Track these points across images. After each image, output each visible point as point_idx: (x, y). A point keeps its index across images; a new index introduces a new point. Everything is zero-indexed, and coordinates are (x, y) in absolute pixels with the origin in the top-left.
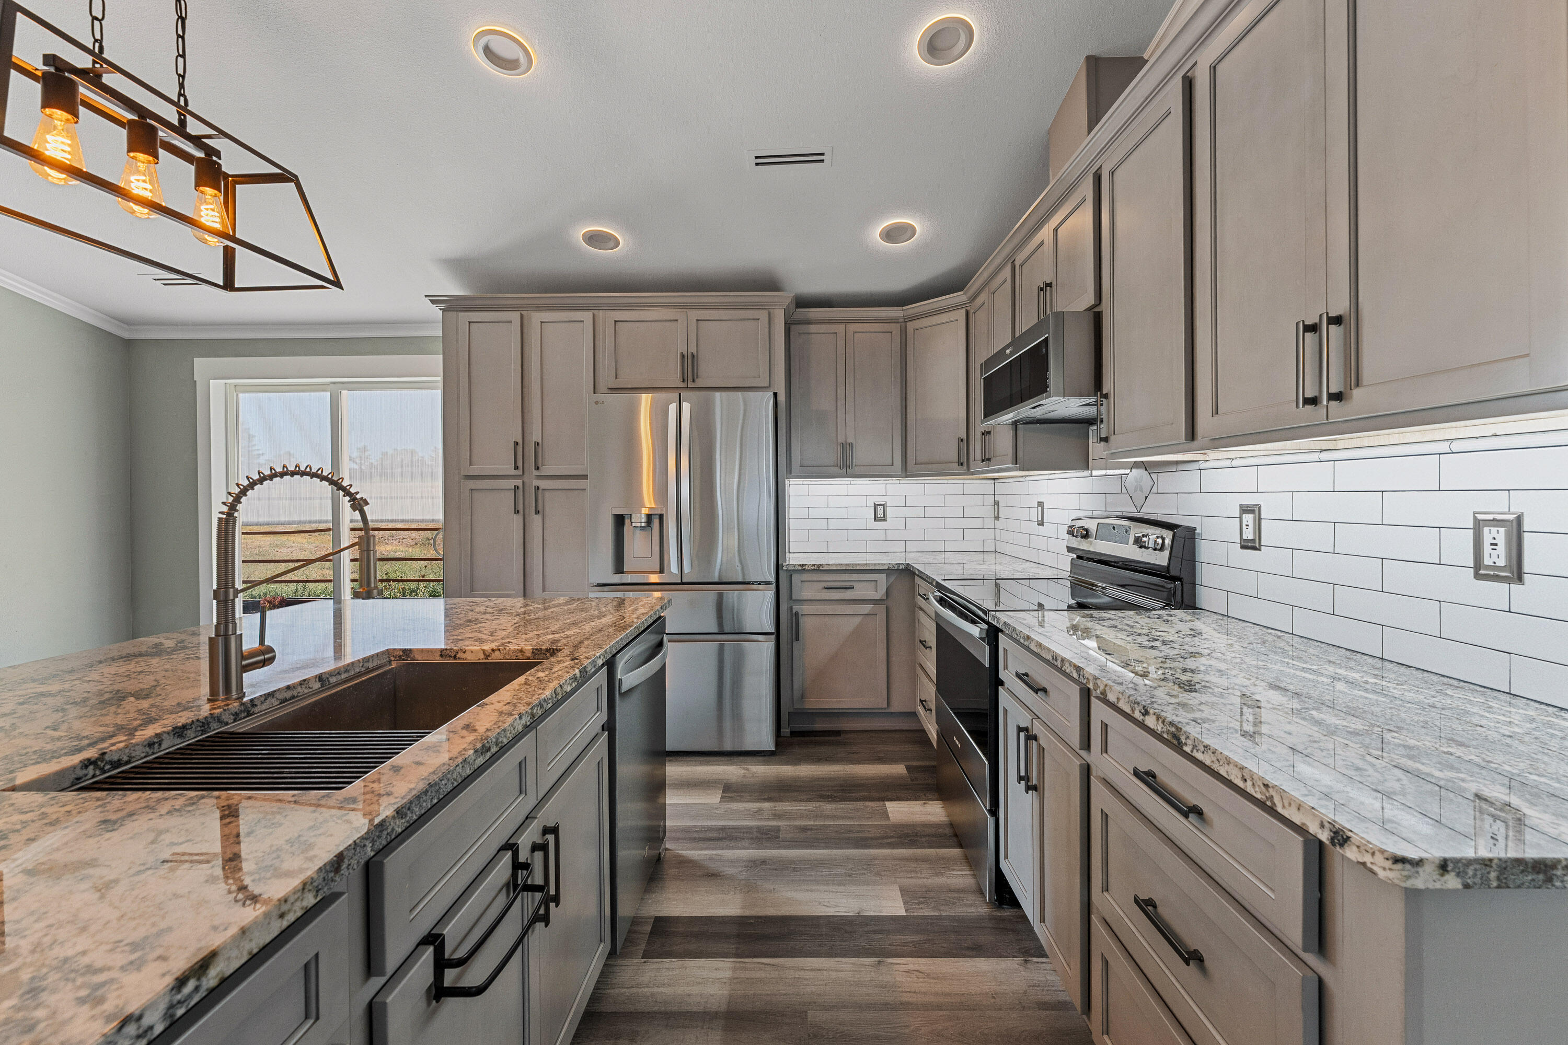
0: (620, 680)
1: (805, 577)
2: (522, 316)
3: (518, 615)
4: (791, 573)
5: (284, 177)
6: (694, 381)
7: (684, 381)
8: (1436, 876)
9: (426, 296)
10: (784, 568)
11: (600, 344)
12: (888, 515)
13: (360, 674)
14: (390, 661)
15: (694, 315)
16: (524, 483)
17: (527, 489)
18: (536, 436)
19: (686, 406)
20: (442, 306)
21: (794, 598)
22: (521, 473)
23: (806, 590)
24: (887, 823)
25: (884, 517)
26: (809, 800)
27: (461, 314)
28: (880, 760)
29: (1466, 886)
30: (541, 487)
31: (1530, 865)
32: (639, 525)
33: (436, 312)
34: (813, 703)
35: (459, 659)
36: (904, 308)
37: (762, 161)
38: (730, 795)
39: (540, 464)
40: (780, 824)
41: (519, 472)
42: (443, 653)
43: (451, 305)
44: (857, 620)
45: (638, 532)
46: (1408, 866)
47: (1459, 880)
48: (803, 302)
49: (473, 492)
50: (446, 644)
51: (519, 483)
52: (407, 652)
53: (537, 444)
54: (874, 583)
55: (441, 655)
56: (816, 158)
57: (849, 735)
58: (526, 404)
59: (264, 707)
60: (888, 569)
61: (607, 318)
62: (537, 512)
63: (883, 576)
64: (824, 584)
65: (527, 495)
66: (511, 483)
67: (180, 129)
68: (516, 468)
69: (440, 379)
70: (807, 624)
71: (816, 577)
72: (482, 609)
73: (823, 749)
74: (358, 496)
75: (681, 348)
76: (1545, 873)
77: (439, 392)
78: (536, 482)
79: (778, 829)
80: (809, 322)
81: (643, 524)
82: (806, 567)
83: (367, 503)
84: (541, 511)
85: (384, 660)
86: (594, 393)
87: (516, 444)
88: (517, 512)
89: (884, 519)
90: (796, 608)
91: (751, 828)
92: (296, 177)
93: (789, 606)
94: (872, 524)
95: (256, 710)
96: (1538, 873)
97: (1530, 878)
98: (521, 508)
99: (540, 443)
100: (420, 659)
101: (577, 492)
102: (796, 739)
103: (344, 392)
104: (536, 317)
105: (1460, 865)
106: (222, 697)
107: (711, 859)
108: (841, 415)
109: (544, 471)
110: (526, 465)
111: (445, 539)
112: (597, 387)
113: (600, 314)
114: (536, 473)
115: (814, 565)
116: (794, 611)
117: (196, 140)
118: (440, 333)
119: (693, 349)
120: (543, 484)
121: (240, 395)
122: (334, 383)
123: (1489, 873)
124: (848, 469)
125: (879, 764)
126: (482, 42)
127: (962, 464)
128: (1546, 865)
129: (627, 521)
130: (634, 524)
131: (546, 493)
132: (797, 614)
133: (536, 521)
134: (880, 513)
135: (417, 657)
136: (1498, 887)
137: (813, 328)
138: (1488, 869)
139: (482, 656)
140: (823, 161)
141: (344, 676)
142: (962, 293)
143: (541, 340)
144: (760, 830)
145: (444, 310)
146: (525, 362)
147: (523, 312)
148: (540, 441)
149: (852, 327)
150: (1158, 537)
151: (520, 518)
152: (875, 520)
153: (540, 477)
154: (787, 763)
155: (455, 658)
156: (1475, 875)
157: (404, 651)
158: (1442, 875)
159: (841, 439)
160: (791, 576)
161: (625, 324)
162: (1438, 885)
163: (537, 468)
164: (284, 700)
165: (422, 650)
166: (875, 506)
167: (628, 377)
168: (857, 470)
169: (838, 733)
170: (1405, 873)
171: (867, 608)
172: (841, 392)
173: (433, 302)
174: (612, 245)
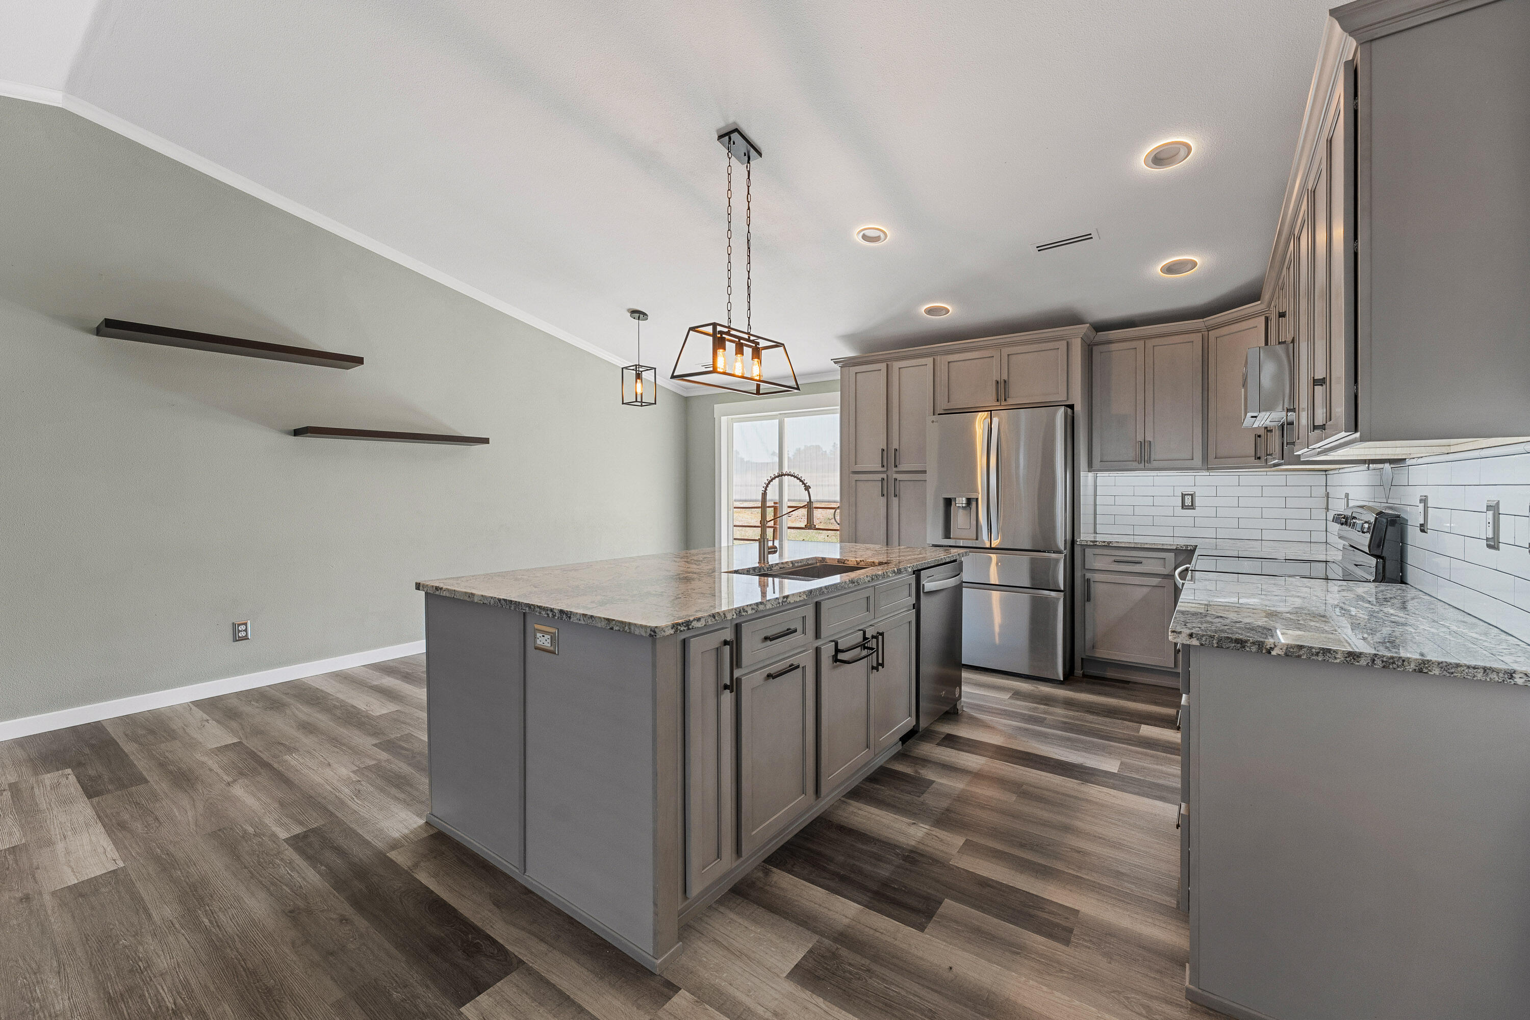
0: (923, 585)
1: (1098, 551)
2: (887, 365)
3: (876, 551)
4: (1084, 547)
5: (778, 345)
6: (1005, 400)
7: (998, 400)
8: (1187, 638)
9: (832, 360)
10: (1078, 543)
11: (938, 379)
12: (1197, 503)
13: (805, 565)
14: (817, 562)
15: (1006, 351)
16: (887, 475)
17: (889, 480)
18: (895, 445)
19: (995, 421)
20: (841, 364)
21: (1086, 568)
22: (886, 470)
23: (1097, 562)
24: (1138, 735)
25: (1192, 505)
26: (1078, 711)
27: (851, 368)
28: (1156, 703)
29: (1202, 645)
30: (898, 479)
31: (1234, 640)
32: (960, 505)
33: (837, 367)
34: (1103, 653)
35: (846, 564)
36: (1204, 319)
37: (1041, 248)
38: (1017, 697)
39: (897, 464)
40: (1047, 717)
41: (884, 469)
42: (839, 560)
43: (846, 363)
44: (1145, 590)
45: (961, 511)
46: (1175, 634)
47: (1198, 641)
48: (1100, 327)
49: (858, 482)
50: (841, 556)
51: (884, 476)
52: (824, 559)
53: (896, 450)
54: (1162, 560)
55: (838, 562)
56: (1088, 237)
57: (1135, 685)
58: (889, 426)
59: (775, 568)
60: (1176, 549)
61: (943, 360)
62: (896, 496)
63: (1172, 555)
64: (1114, 558)
65: (889, 484)
66: (880, 477)
67: (748, 340)
68: (883, 466)
69: (839, 407)
70: (1098, 590)
71: (1106, 552)
72: (858, 547)
73: (1107, 688)
74: (807, 485)
75: (996, 376)
76: (1241, 644)
77: (838, 416)
78: (895, 476)
79: (1045, 719)
80: (1110, 342)
81: (964, 505)
82: (1098, 543)
83: (810, 488)
84: (897, 495)
85: (814, 561)
86: (934, 415)
87: (883, 450)
88: (883, 495)
89: (1192, 507)
90: (1088, 575)
91: (1025, 714)
92: (783, 345)
93: (1083, 574)
94: (1179, 511)
95: (773, 569)
96: (1238, 643)
97: (1233, 645)
98: (885, 493)
99: (898, 450)
100: (829, 563)
101: (919, 482)
102: (1085, 679)
103: (785, 419)
104: (896, 365)
105: (1199, 636)
106: (762, 562)
107: (991, 720)
108: (1140, 417)
109: (902, 467)
110: (889, 465)
111: (841, 513)
112: (935, 409)
113: (938, 358)
114: (895, 469)
115: (1104, 542)
116: (1086, 578)
117: (753, 341)
118: (839, 377)
119: (1005, 377)
120: (899, 477)
121: (734, 424)
122: (780, 414)
123: (1213, 640)
124: (1146, 464)
125: (1154, 705)
126: (861, 234)
127: (1259, 458)
128: (1242, 641)
129: (953, 503)
130: (957, 505)
131: (901, 483)
132: (1088, 580)
133: (895, 501)
134: (1188, 502)
135: (828, 561)
136: (1217, 647)
137: (1113, 347)
138: (1213, 639)
139: (856, 564)
140: (1092, 238)
141: (800, 564)
142: (1259, 302)
143: (899, 379)
144: (1030, 716)
145: (841, 367)
146: (889, 397)
147: (888, 363)
148: (898, 448)
149: (1150, 343)
150: (1366, 522)
151: (884, 499)
152: (1182, 508)
153: (898, 472)
154: (1071, 690)
155: (844, 563)
156: (1206, 641)
157: (822, 558)
158: (1190, 639)
159: (1140, 438)
160: (1084, 550)
161: (955, 363)
162: (1188, 643)
163: (896, 466)
164: (781, 568)
165: (830, 559)
166: (1183, 496)
167: (959, 401)
168: (1155, 464)
169: (1128, 682)
170: (1174, 636)
171: (1155, 581)
172: (1140, 397)
173: (835, 363)
174: (944, 313)
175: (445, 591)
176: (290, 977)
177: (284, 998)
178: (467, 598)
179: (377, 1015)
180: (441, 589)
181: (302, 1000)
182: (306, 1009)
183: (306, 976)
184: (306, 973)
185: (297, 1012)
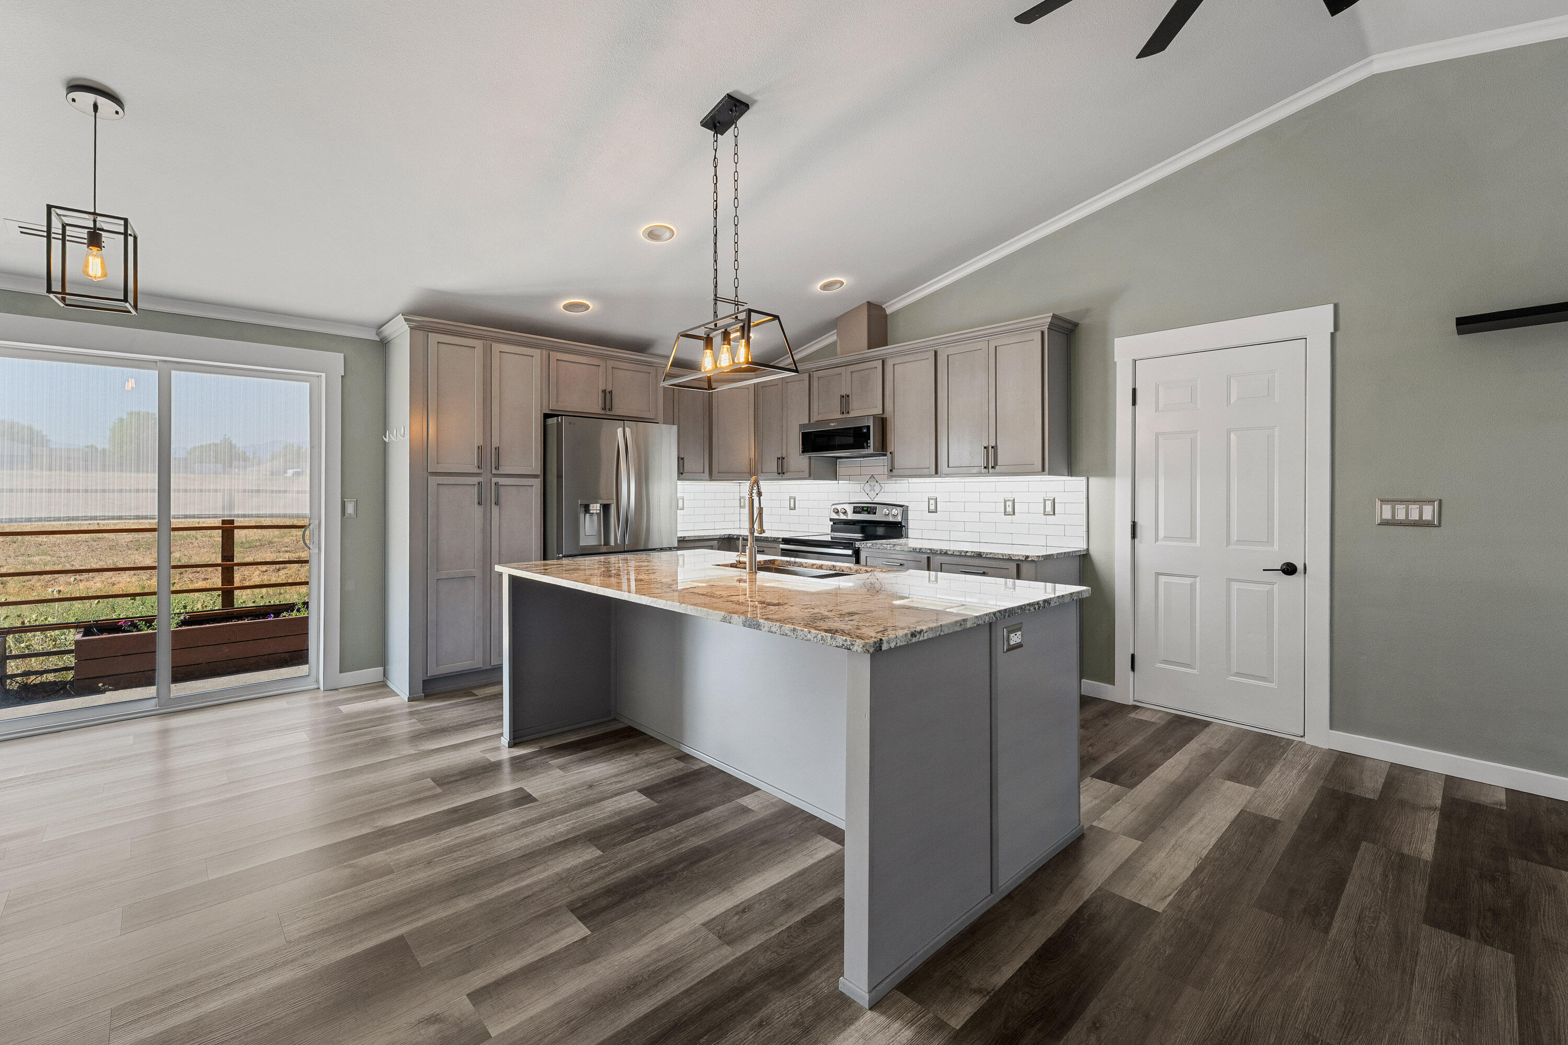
2: (485, 344)
6: (610, 410)
7: (604, 409)
12: (685, 505)
15: (611, 363)
16: (486, 479)
17: (488, 485)
18: (496, 442)
19: (627, 429)
20: (413, 324)
22: (484, 472)
27: (430, 334)
30: (499, 484)
32: (595, 512)
39: (497, 466)
43: (423, 326)
45: (593, 518)
49: (440, 486)
51: (482, 479)
58: (488, 419)
61: (551, 357)
62: (496, 504)
66: (475, 480)
68: (480, 468)
75: (601, 386)
81: (598, 511)
84: (499, 502)
87: (480, 447)
88: (479, 503)
99: (498, 449)
101: (526, 487)
104: (497, 347)
109: (502, 471)
110: (488, 466)
112: (545, 407)
113: (548, 353)
119: (610, 388)
120: (502, 481)
130: (591, 511)
131: (504, 488)
133: (495, 509)
143: (501, 365)
145: (411, 328)
146: (487, 384)
147: (485, 342)
148: (498, 447)
151: (481, 508)
153: (498, 476)
161: (563, 363)
167: (566, 404)
174: (584, 310)
175: (926, 632)
176: (1193, 1038)
177: (1216, 1030)
178: (958, 629)
179: (1193, 956)
180: (921, 632)
181: (1210, 1014)
182: (1217, 1006)
183: (1184, 1025)
184: (1180, 1028)
185: (1223, 1012)
